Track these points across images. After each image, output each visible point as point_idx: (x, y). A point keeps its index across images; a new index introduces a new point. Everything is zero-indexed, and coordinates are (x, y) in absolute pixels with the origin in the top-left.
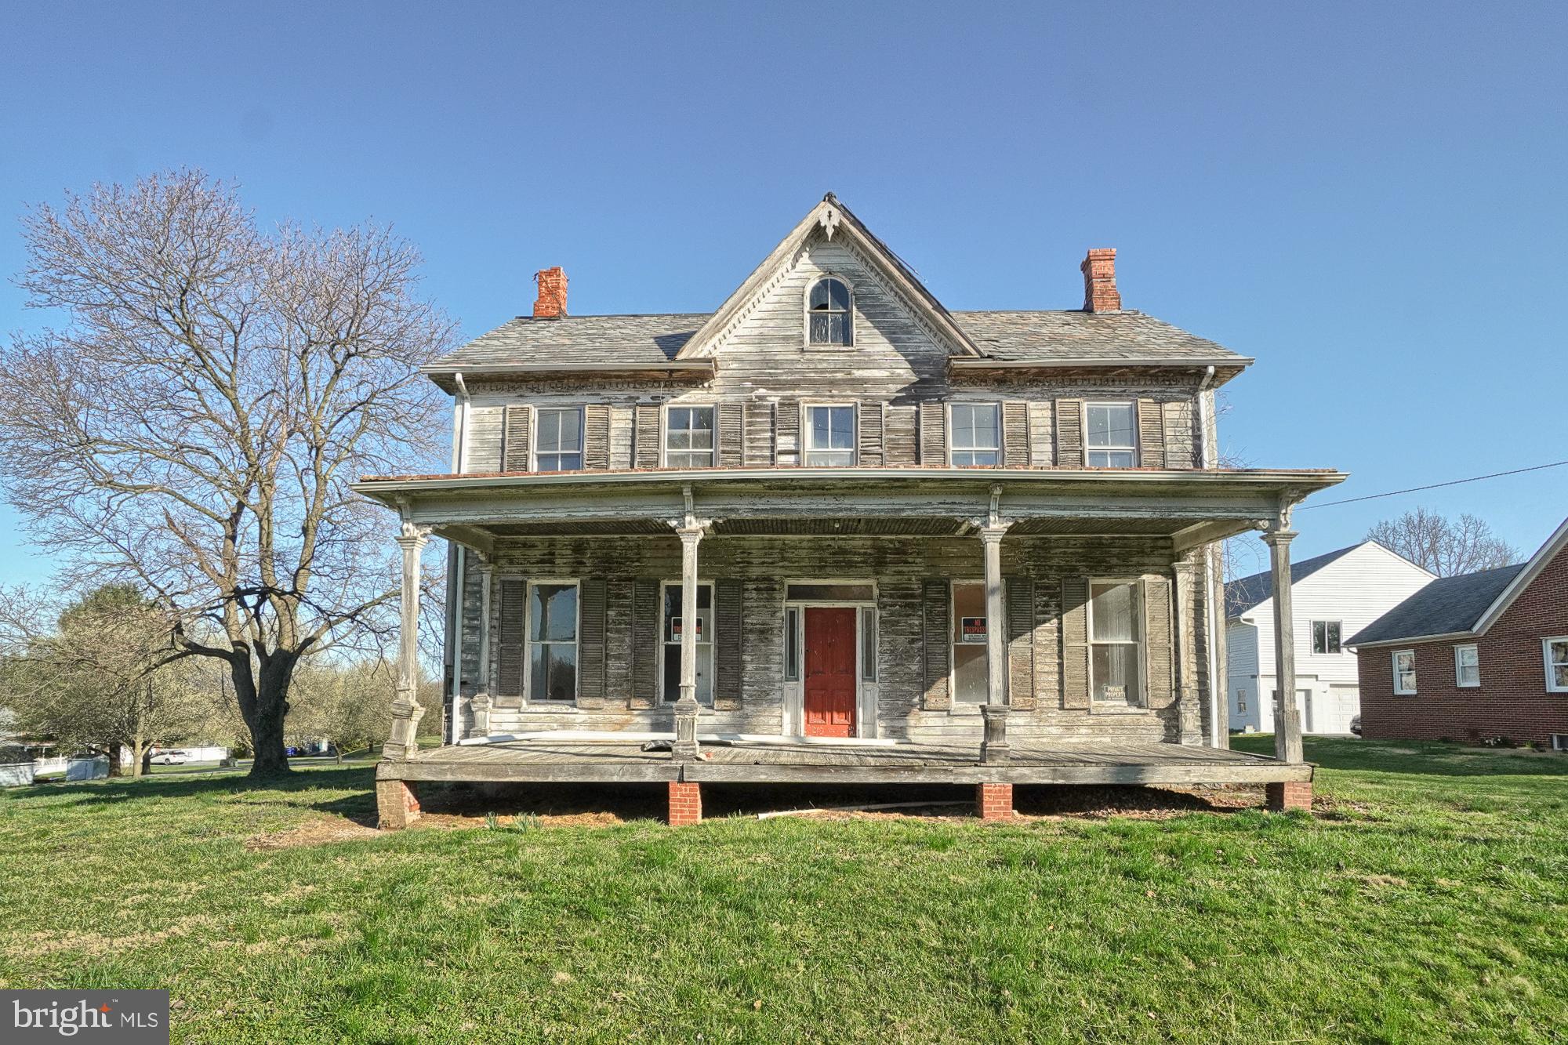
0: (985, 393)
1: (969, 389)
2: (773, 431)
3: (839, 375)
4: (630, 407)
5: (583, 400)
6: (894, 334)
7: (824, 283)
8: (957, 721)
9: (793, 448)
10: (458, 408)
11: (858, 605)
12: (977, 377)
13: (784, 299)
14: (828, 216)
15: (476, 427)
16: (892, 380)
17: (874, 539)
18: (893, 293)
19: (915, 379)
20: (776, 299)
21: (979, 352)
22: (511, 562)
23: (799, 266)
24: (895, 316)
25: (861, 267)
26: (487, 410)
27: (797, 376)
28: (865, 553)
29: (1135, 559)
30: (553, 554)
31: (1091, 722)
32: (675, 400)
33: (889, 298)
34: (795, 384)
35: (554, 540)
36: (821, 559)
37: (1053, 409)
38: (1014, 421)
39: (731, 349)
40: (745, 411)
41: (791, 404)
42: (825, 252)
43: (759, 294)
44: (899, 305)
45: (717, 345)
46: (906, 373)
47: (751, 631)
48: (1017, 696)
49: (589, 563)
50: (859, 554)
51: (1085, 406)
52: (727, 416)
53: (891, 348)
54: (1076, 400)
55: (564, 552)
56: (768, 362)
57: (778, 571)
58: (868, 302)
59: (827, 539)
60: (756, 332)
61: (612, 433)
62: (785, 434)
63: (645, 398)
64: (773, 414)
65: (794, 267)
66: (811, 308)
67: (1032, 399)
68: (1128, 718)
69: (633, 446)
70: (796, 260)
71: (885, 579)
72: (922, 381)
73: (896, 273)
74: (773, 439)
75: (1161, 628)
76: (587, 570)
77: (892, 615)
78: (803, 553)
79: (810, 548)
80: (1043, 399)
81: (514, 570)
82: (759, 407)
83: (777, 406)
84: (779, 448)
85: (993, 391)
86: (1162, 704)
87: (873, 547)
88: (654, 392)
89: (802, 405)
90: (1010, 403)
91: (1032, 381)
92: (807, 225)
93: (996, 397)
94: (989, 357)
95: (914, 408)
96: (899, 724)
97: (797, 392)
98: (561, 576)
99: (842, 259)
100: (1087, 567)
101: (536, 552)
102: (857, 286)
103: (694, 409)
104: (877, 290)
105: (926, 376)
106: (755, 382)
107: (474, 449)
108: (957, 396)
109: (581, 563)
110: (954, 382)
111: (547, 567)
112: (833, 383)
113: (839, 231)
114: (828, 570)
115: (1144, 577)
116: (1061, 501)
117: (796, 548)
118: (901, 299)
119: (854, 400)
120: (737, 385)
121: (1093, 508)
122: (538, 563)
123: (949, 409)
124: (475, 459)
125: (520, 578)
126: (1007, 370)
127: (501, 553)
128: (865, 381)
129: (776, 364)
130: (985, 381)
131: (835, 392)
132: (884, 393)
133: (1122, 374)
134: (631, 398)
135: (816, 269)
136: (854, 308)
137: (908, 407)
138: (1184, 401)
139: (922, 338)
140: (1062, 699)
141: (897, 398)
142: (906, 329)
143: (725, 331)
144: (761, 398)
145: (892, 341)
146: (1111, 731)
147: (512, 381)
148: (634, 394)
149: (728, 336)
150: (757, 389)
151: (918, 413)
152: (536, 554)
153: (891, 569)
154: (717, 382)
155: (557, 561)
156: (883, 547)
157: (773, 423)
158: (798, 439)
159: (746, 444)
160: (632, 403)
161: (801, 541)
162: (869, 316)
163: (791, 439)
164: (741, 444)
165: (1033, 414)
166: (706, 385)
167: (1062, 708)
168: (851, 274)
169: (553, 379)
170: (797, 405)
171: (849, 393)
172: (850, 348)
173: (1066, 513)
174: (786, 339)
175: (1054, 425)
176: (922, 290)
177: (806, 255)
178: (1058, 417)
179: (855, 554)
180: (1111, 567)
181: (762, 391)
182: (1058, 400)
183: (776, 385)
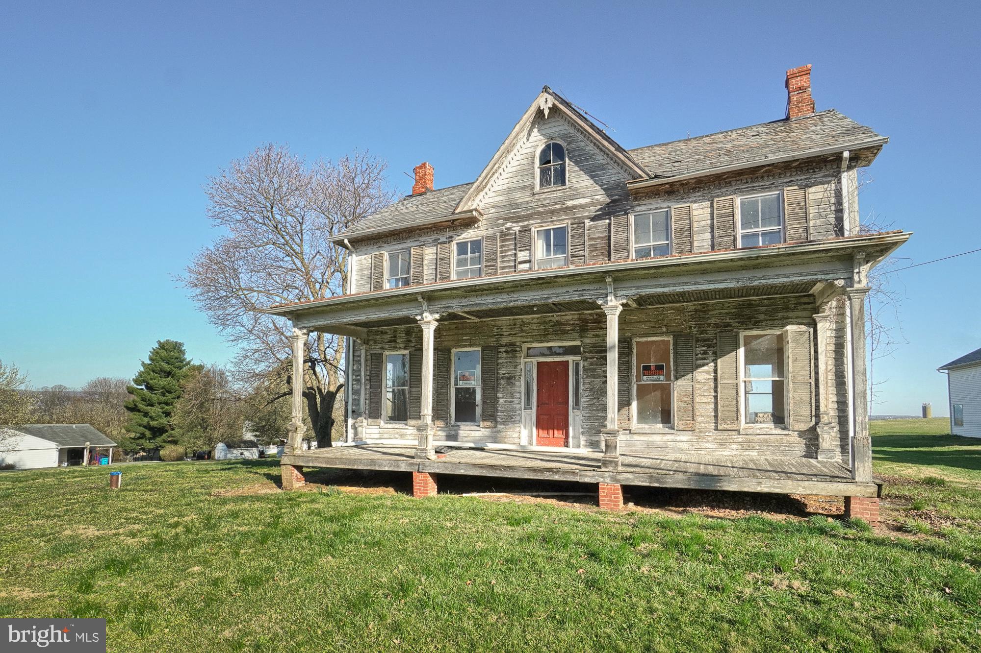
0: (659, 203)
1: (647, 202)
2: (515, 249)
3: (557, 206)
4: (435, 245)
5: (410, 245)
6: (593, 172)
7: (548, 147)
8: (636, 437)
9: (528, 258)
10: (350, 257)
11: (570, 359)
12: (652, 192)
13: (523, 162)
14: (545, 102)
15: (358, 267)
16: (592, 204)
17: (580, 314)
18: (592, 145)
19: (608, 200)
20: (518, 163)
21: (648, 175)
22: (375, 343)
23: (531, 139)
24: (595, 159)
25: (571, 131)
26: (363, 257)
27: (531, 211)
28: (573, 324)
29: (780, 315)
30: (396, 337)
31: (741, 440)
32: (460, 237)
33: (590, 148)
34: (529, 217)
35: (396, 328)
36: (545, 330)
37: (712, 207)
38: (681, 219)
39: (491, 200)
40: (498, 239)
41: (526, 230)
42: (548, 126)
43: (506, 162)
44: (597, 151)
45: (482, 200)
46: (602, 198)
47: (502, 378)
48: (681, 420)
49: (413, 340)
50: (569, 324)
51: (738, 200)
52: (488, 243)
53: (591, 182)
54: (731, 197)
55: (401, 335)
56: (513, 205)
57: (519, 339)
58: (577, 153)
59: (549, 316)
60: (505, 187)
61: (425, 262)
62: (523, 250)
63: (443, 239)
64: (515, 238)
65: (528, 140)
66: (540, 164)
67: (695, 202)
68: (772, 437)
69: (436, 269)
70: (529, 134)
71: (587, 341)
72: (613, 201)
73: (590, 130)
74: (515, 254)
75: (803, 367)
76: (413, 345)
77: (591, 364)
78: (534, 327)
79: (538, 323)
80: (704, 200)
81: (377, 347)
82: (508, 235)
83: (517, 233)
84: (519, 260)
85: (665, 201)
86: (803, 427)
87: (579, 319)
88: (448, 234)
89: (533, 229)
90: (676, 207)
91: (694, 189)
92: (533, 110)
93: (667, 204)
94: (656, 177)
95: (607, 221)
96: (595, 438)
97: (531, 222)
98: (400, 349)
99: (558, 128)
100: (739, 323)
101: (388, 336)
102: (569, 144)
103: (471, 241)
104: (582, 144)
105: (616, 197)
106: (505, 219)
107: (358, 280)
108: (638, 208)
109: (410, 341)
110: (636, 199)
111: (393, 344)
112: (553, 212)
113: (554, 110)
114: (550, 337)
115: (789, 328)
116: (662, 281)
117: (529, 323)
118: (598, 147)
119: (566, 221)
120: (494, 223)
121: (687, 283)
122: (388, 342)
123: (632, 218)
124: (359, 286)
125: (380, 352)
126: (672, 184)
127: (370, 338)
128: (574, 207)
129: (517, 205)
130: (659, 194)
131: (554, 218)
132: (587, 214)
133: (770, 171)
134: (435, 240)
135: (542, 138)
136: (567, 160)
137: (603, 221)
138: (828, 183)
139: (613, 171)
140: (716, 423)
141: (596, 216)
142: (602, 167)
143: (486, 190)
144: (509, 229)
145: (592, 177)
146: (757, 448)
147: (374, 239)
148: (437, 237)
149: (488, 193)
150: (506, 223)
151: (610, 224)
152: (387, 337)
153: (590, 334)
154: (482, 223)
155: (398, 341)
156: (585, 319)
157: (516, 244)
158: (530, 253)
159: (499, 260)
160: (436, 242)
161: (533, 319)
162: (577, 163)
163: (527, 253)
164: (495, 260)
165: (695, 213)
166: (476, 225)
167: (716, 429)
168: (564, 137)
169: (394, 235)
170: (530, 230)
171: (564, 217)
172: (564, 187)
173: (666, 290)
174: (523, 188)
175: (712, 219)
176: (607, 139)
177: (535, 130)
178: (715, 212)
179: (568, 324)
180: (759, 322)
181: (509, 225)
182: (715, 200)
183: (517, 219)
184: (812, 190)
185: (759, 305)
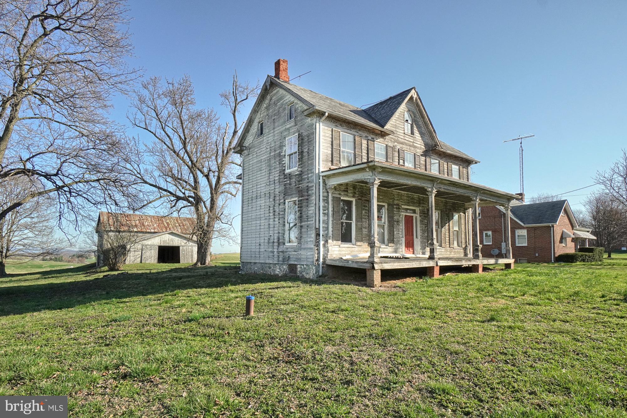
1: (436, 156)
2: (398, 157)
3: (411, 143)
4: (366, 140)
5: (355, 133)
6: (421, 134)
7: (408, 113)
9: (403, 164)
11: (414, 215)
12: (437, 152)
13: (400, 115)
14: (414, 94)
15: (324, 134)
16: (421, 148)
17: (418, 195)
18: (421, 121)
20: (398, 114)
21: (441, 146)
22: (336, 190)
24: (422, 129)
25: (416, 112)
26: (327, 128)
28: (417, 200)
29: (459, 208)
30: (347, 188)
31: (454, 251)
32: (377, 141)
33: (420, 123)
36: (409, 200)
37: (448, 165)
38: (442, 167)
39: (390, 128)
40: (393, 149)
41: (402, 150)
42: (408, 104)
44: (422, 126)
46: (423, 147)
47: (395, 221)
48: (443, 244)
49: (357, 193)
51: (452, 166)
52: (389, 150)
53: (421, 139)
54: (451, 164)
55: (350, 188)
56: (397, 135)
57: (400, 203)
58: (417, 123)
60: (395, 124)
61: (363, 148)
62: (401, 159)
63: (370, 138)
64: (399, 152)
67: (444, 161)
69: (367, 154)
71: (421, 208)
72: (426, 150)
75: (463, 227)
76: (357, 196)
77: (421, 219)
78: (405, 198)
79: (406, 196)
80: (446, 162)
81: (336, 193)
82: (395, 148)
83: (399, 149)
85: (438, 158)
86: (464, 246)
87: (418, 198)
88: (372, 136)
90: (441, 161)
91: (447, 157)
94: (442, 148)
95: (425, 158)
96: (424, 251)
97: (403, 146)
98: (350, 197)
100: (453, 209)
102: (414, 117)
108: (433, 157)
109: (355, 193)
110: (433, 153)
111: (346, 193)
112: (410, 146)
114: (410, 204)
117: (404, 196)
118: (423, 124)
119: (414, 152)
122: (344, 191)
123: (432, 160)
125: (338, 196)
128: (416, 147)
130: (438, 154)
131: (410, 149)
132: (420, 152)
134: (366, 136)
135: (406, 108)
136: (414, 124)
138: (466, 168)
139: (427, 138)
140: (449, 244)
141: (422, 154)
142: (424, 134)
144: (396, 146)
145: (421, 137)
147: (335, 119)
150: (395, 143)
151: (426, 160)
152: (342, 188)
153: (422, 205)
154: (387, 138)
155: (349, 191)
156: (420, 198)
157: (399, 155)
160: (366, 138)
161: (405, 194)
162: (417, 127)
163: (402, 161)
165: (445, 165)
167: (449, 247)
169: (346, 122)
170: (404, 150)
171: (413, 150)
172: (414, 136)
174: (401, 128)
175: (448, 169)
176: (432, 125)
178: (448, 167)
179: (415, 199)
180: (456, 210)
182: (449, 163)
183: (399, 142)
184: (464, 169)
185: (456, 204)
